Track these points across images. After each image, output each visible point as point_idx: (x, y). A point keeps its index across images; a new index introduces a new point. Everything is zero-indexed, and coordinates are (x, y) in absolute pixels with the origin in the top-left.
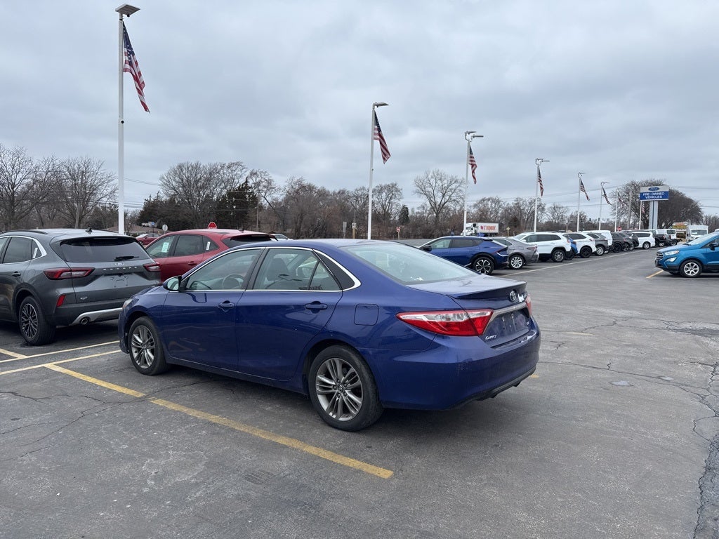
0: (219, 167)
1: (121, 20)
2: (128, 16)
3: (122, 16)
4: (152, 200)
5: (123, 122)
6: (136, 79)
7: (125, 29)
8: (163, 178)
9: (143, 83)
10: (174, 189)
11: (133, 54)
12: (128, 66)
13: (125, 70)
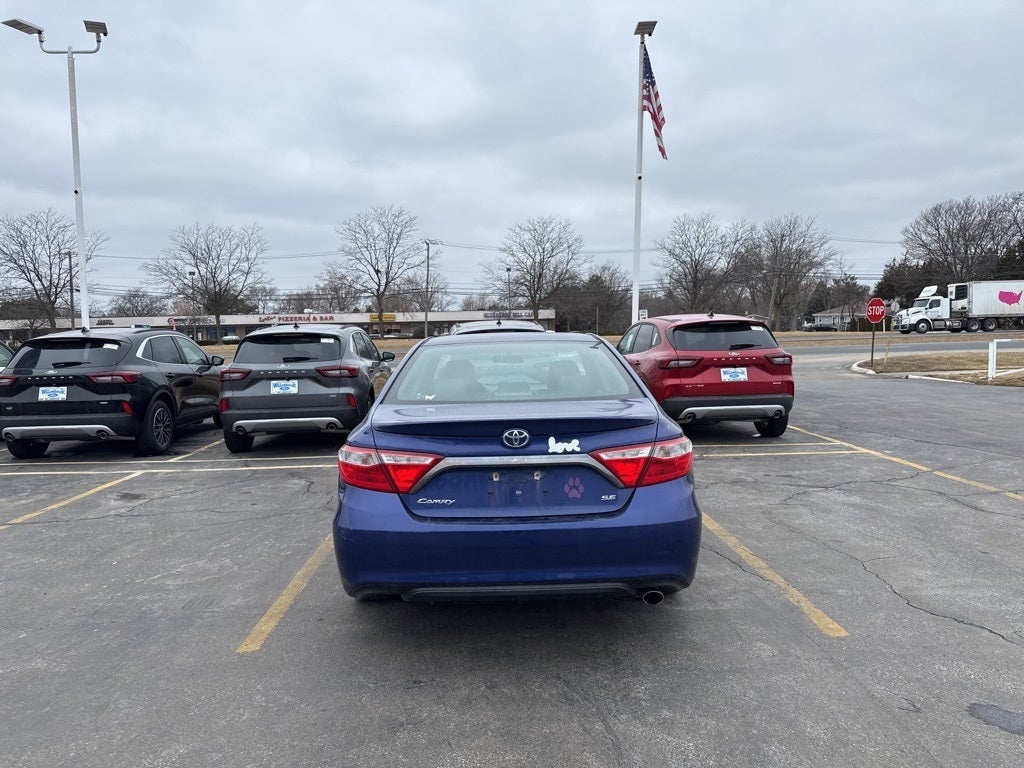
0: (1011, 200)
1: (642, 43)
2: (650, 35)
3: (643, 38)
4: (897, 265)
5: (640, 178)
6: (654, 117)
7: (646, 54)
8: (907, 231)
9: (663, 119)
10: (925, 245)
11: (653, 83)
12: (646, 103)
13: (644, 108)
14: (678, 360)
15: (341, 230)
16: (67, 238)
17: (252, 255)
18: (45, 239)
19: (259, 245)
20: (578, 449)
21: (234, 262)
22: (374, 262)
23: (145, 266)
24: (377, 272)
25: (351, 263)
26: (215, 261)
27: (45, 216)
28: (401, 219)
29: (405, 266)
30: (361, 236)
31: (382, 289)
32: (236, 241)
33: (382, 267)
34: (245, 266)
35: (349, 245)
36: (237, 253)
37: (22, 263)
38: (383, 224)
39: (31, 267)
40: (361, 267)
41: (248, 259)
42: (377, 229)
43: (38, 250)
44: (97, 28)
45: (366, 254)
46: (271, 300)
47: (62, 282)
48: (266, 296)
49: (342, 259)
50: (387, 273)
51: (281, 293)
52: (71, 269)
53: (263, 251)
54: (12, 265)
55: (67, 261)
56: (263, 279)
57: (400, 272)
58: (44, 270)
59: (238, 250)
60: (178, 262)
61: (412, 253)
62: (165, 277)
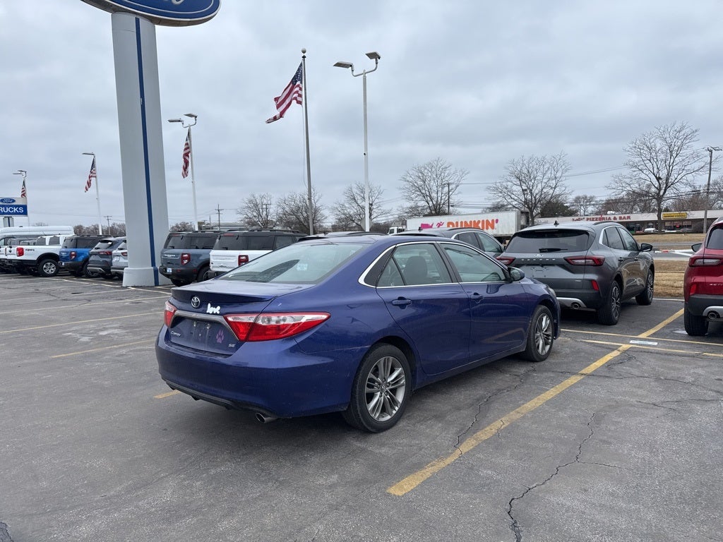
14: (704, 258)
15: (628, 149)
16: (446, 174)
17: (559, 175)
18: (435, 176)
19: (563, 167)
20: (218, 312)
21: (545, 181)
22: (656, 170)
23: (488, 188)
24: (658, 179)
25: (635, 173)
26: (533, 181)
27: (436, 162)
28: (682, 133)
29: (684, 172)
30: (645, 152)
31: (661, 193)
32: (546, 166)
33: (663, 174)
34: (553, 183)
35: (633, 159)
36: (548, 175)
37: (423, 191)
38: (665, 139)
39: (428, 194)
40: (643, 176)
41: (556, 178)
42: (659, 144)
43: (432, 183)
44: (374, 56)
45: (649, 165)
46: (590, 205)
47: (443, 201)
48: (587, 202)
49: (627, 172)
50: (667, 179)
51: (598, 199)
52: (449, 192)
53: (566, 171)
54: (419, 193)
55: (446, 189)
56: (566, 191)
57: (679, 177)
58: (434, 195)
59: (549, 172)
60: (509, 184)
61: (692, 161)
62: (500, 194)
